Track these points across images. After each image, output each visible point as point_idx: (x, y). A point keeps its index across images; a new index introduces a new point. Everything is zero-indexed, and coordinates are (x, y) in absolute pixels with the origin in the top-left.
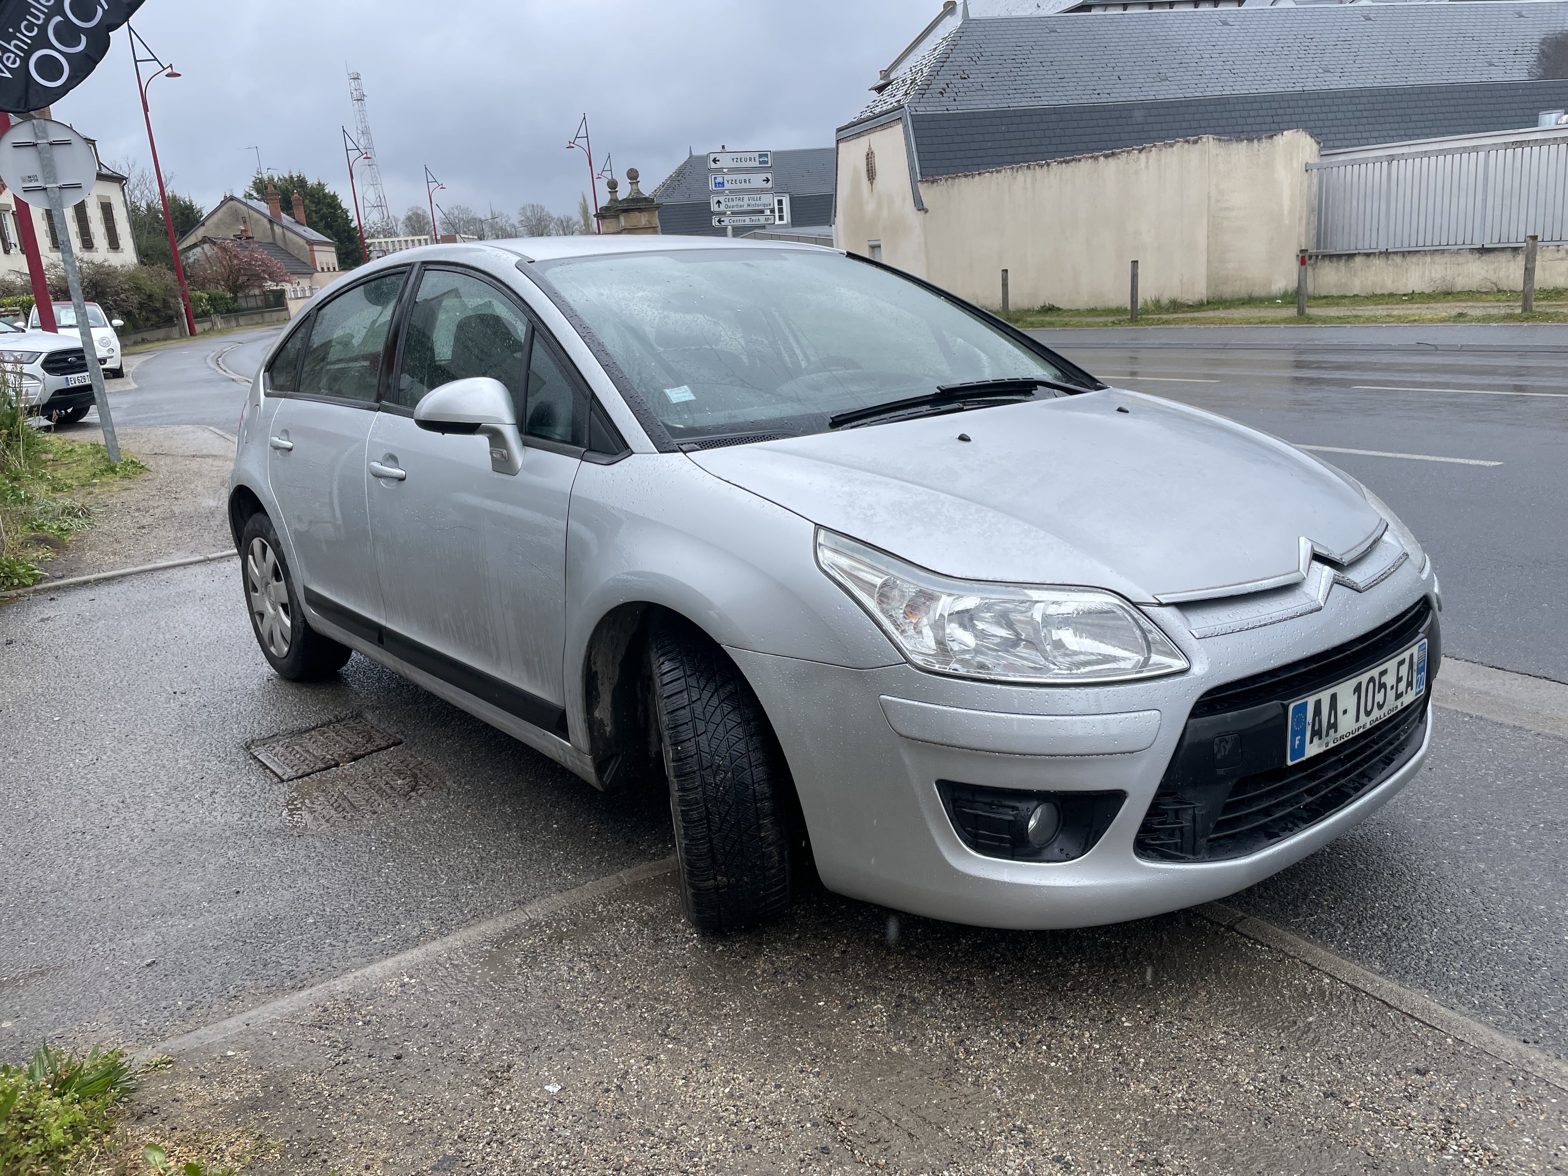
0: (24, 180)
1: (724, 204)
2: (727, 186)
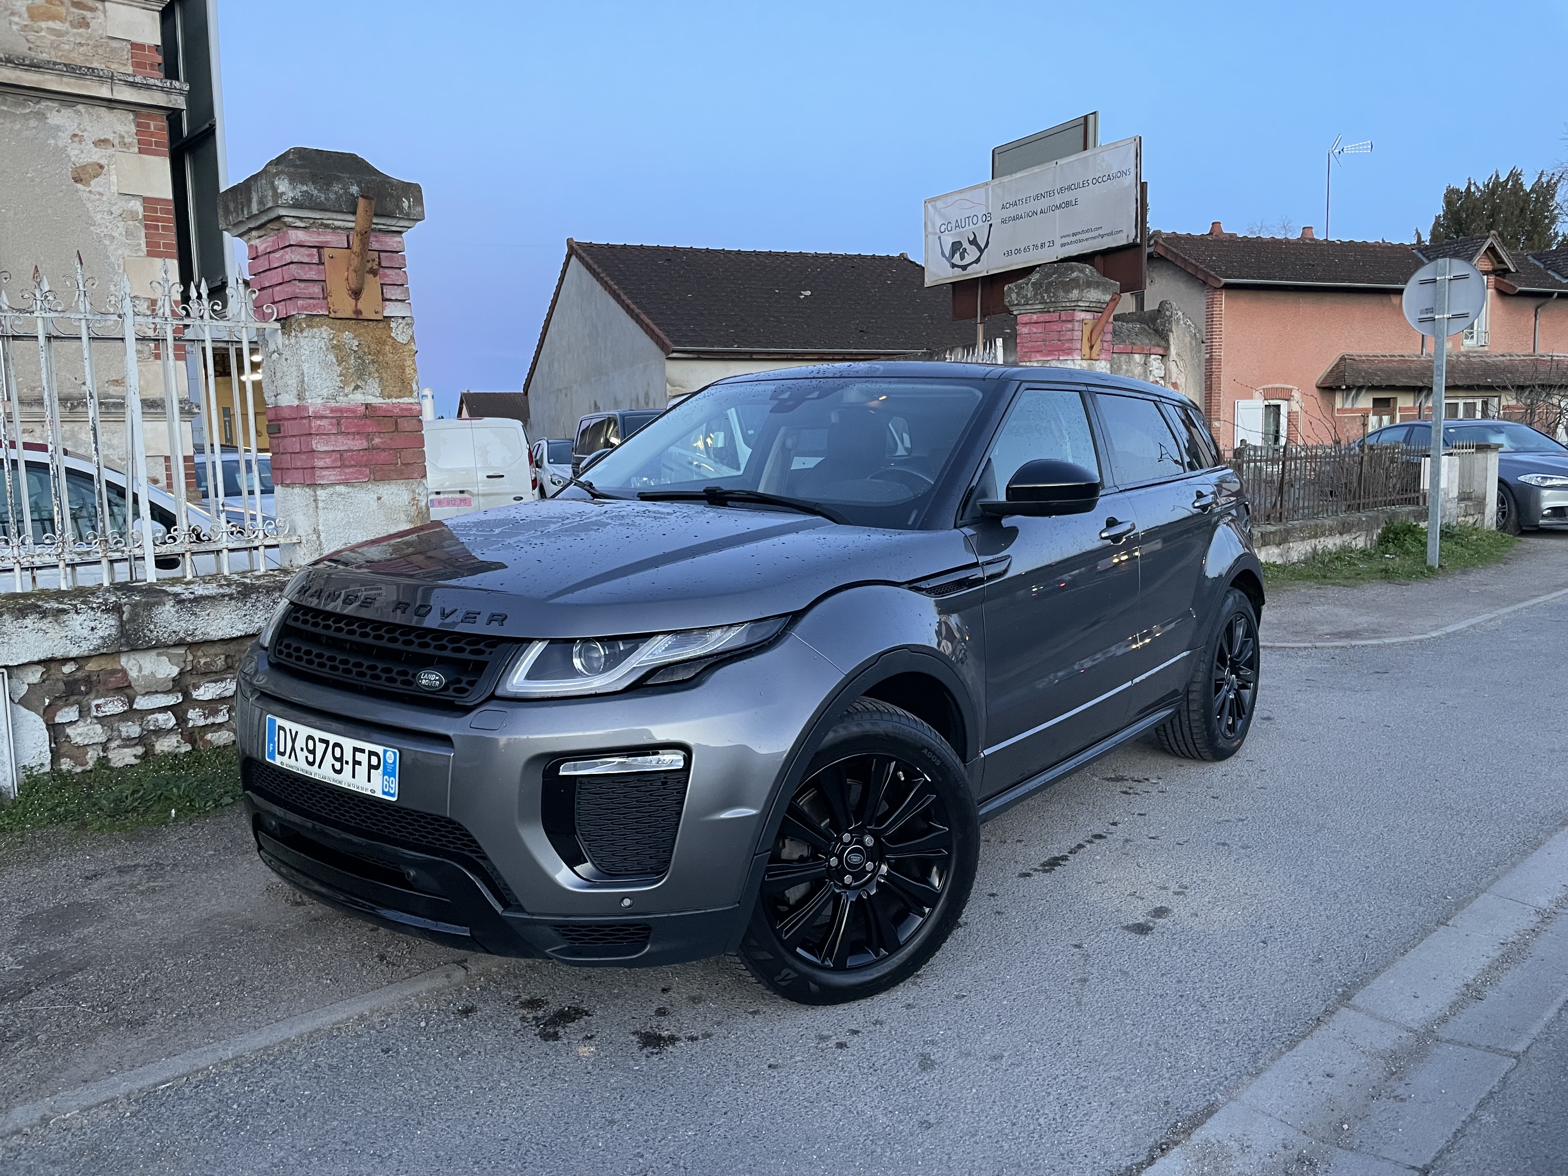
0: (1421, 313)
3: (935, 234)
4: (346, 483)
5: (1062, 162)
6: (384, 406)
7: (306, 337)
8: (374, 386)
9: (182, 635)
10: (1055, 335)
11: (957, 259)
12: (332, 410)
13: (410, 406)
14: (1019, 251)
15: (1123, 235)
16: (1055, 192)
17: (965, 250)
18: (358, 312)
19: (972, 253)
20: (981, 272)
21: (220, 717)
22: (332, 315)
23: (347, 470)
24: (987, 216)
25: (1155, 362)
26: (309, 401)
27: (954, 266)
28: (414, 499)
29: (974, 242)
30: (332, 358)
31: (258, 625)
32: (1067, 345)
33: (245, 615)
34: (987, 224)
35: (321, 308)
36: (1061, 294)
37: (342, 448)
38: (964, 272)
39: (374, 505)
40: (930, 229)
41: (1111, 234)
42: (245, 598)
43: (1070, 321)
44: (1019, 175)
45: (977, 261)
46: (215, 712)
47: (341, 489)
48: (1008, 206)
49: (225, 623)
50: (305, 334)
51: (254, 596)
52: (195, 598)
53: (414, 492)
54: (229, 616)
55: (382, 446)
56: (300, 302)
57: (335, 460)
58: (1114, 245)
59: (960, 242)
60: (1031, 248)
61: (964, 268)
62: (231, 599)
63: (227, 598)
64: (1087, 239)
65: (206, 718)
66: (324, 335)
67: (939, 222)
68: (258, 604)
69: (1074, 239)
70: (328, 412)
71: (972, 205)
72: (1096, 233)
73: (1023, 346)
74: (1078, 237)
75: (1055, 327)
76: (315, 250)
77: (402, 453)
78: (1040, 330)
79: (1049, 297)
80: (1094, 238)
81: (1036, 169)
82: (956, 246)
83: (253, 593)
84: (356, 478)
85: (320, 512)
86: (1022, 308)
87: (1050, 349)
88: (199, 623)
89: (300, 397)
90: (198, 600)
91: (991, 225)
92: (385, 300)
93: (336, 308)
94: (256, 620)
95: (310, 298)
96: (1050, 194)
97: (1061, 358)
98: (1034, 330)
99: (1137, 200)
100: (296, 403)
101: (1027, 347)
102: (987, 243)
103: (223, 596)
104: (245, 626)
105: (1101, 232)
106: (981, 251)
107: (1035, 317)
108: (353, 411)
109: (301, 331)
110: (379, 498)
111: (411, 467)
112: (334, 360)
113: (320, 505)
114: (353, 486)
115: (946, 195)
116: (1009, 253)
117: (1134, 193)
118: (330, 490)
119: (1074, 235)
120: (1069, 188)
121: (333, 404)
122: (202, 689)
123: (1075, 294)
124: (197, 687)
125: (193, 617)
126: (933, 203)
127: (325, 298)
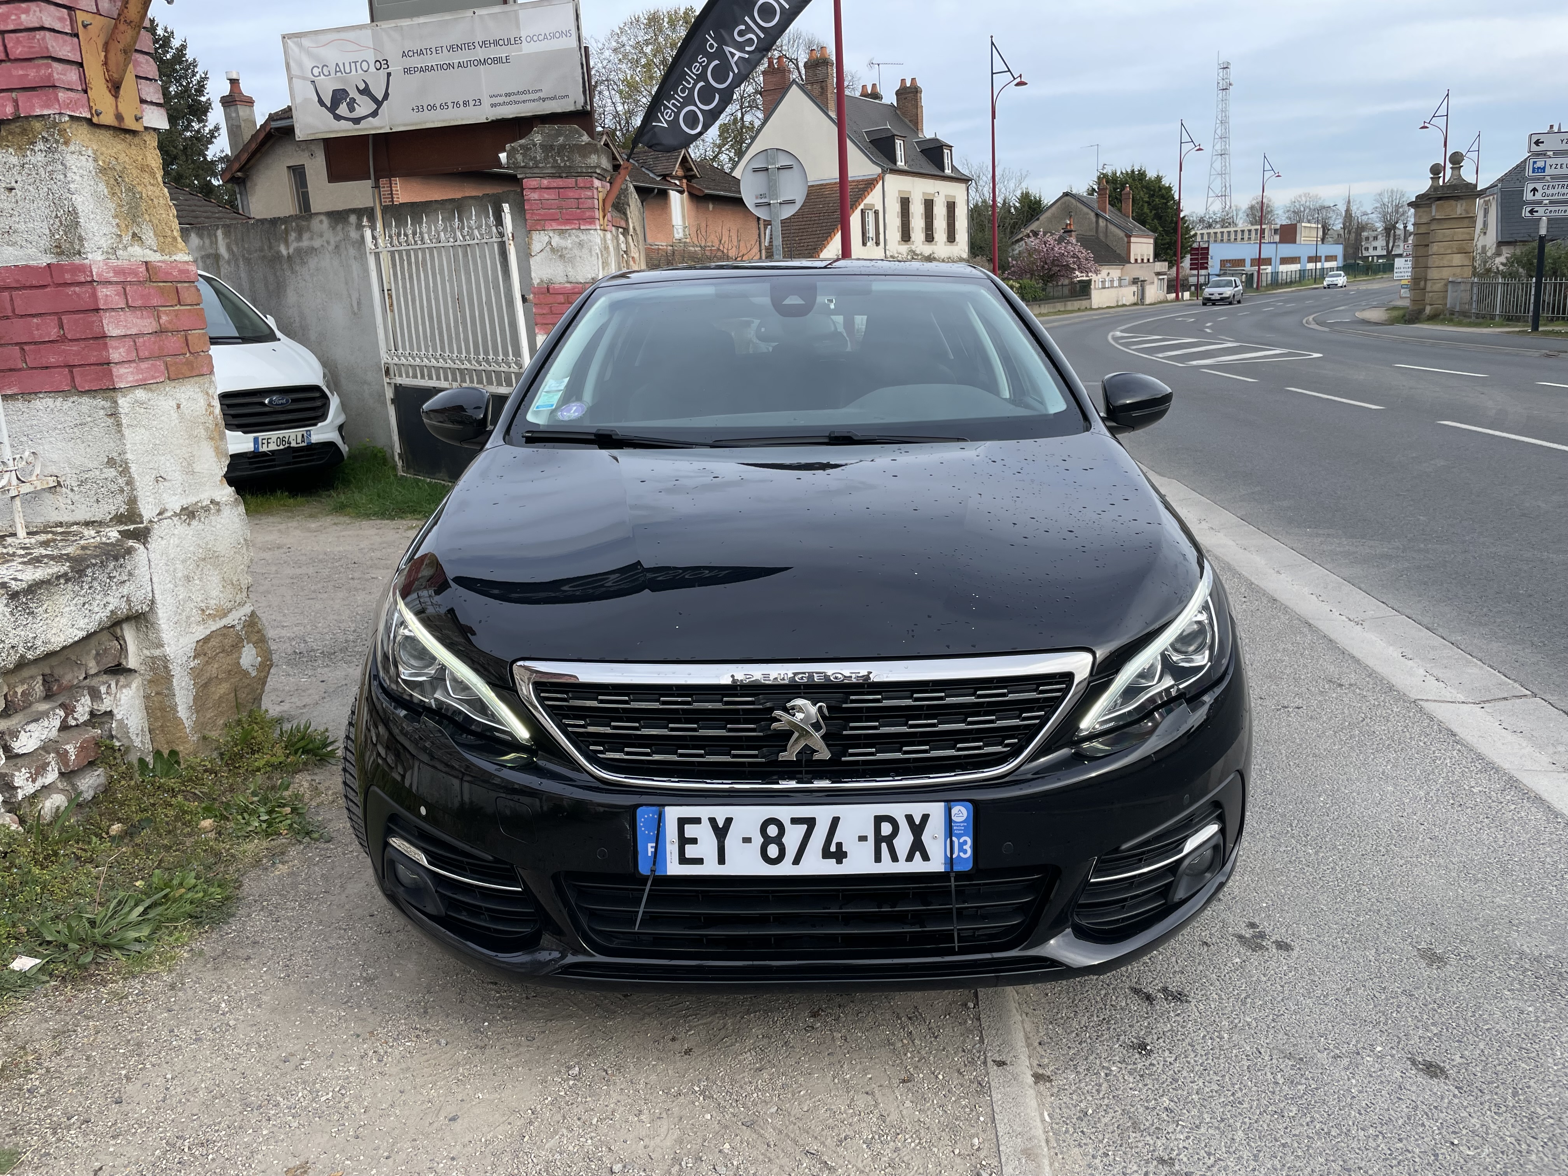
0: (757, 198)
1: (1541, 191)
2: (1548, 171)
3: (304, 78)
4: (142, 385)
5: (481, 12)
6: (163, 265)
7: (73, 153)
8: (149, 236)
9: (21, 650)
10: (573, 203)
11: (343, 110)
12: (118, 271)
13: (187, 267)
14: (433, 107)
15: (571, 100)
16: (476, 44)
17: (353, 100)
18: (119, 117)
19: (364, 107)
20: (381, 128)
21: (48, 776)
22: (95, 120)
23: (144, 365)
24: (382, 64)
25: (621, 236)
26: (90, 256)
27: (338, 118)
28: (209, 405)
29: (366, 92)
30: (102, 188)
31: (98, 617)
32: (588, 214)
33: (84, 604)
34: (383, 73)
35: (83, 107)
36: (577, 158)
37: (134, 331)
38: (357, 126)
39: (175, 415)
40: (295, 70)
41: (554, 98)
42: (80, 577)
43: (589, 188)
44: (422, 20)
45: (374, 114)
46: (42, 769)
47: (140, 394)
48: (411, 54)
49: (64, 621)
50: (72, 148)
51: (89, 571)
52: (30, 586)
53: (207, 394)
54: (67, 609)
55: (170, 327)
56: (61, 95)
57: (128, 352)
58: (559, 110)
59: (344, 90)
60: (451, 105)
61: (357, 121)
62: (66, 583)
63: (62, 581)
64: (524, 102)
65: (34, 781)
66: (90, 152)
67: (308, 64)
68: (95, 584)
69: (507, 99)
70: (111, 275)
71: (357, 48)
72: (535, 96)
73: (532, 214)
74: (512, 98)
75: (571, 194)
76: (65, 11)
77: (189, 338)
78: (553, 197)
79: (563, 160)
80: (534, 101)
81: (447, 17)
82: (339, 96)
83: (88, 567)
84: (154, 378)
85: (126, 432)
86: (528, 171)
87: (567, 217)
88: (39, 627)
89: (58, 249)
90: (33, 588)
91: (389, 74)
92: (143, 101)
93: (100, 109)
94: (96, 609)
95: (68, 89)
96: (469, 46)
97: (582, 227)
98: (546, 196)
99: (582, 65)
100: (45, 260)
101: (540, 215)
102: (386, 96)
103: (58, 578)
104: (86, 620)
105: (542, 95)
106: (379, 104)
107: (545, 182)
108: (135, 273)
109: (66, 143)
110: (178, 407)
111: (200, 359)
112: (106, 191)
113: (124, 421)
114: (151, 390)
115: (316, 33)
116: (419, 109)
117: (577, 57)
118: (130, 397)
119: (507, 95)
120: (496, 43)
121: (114, 262)
122: (23, 736)
123: (593, 159)
124: (15, 734)
125: (30, 618)
126: (296, 40)
127: (86, 92)
